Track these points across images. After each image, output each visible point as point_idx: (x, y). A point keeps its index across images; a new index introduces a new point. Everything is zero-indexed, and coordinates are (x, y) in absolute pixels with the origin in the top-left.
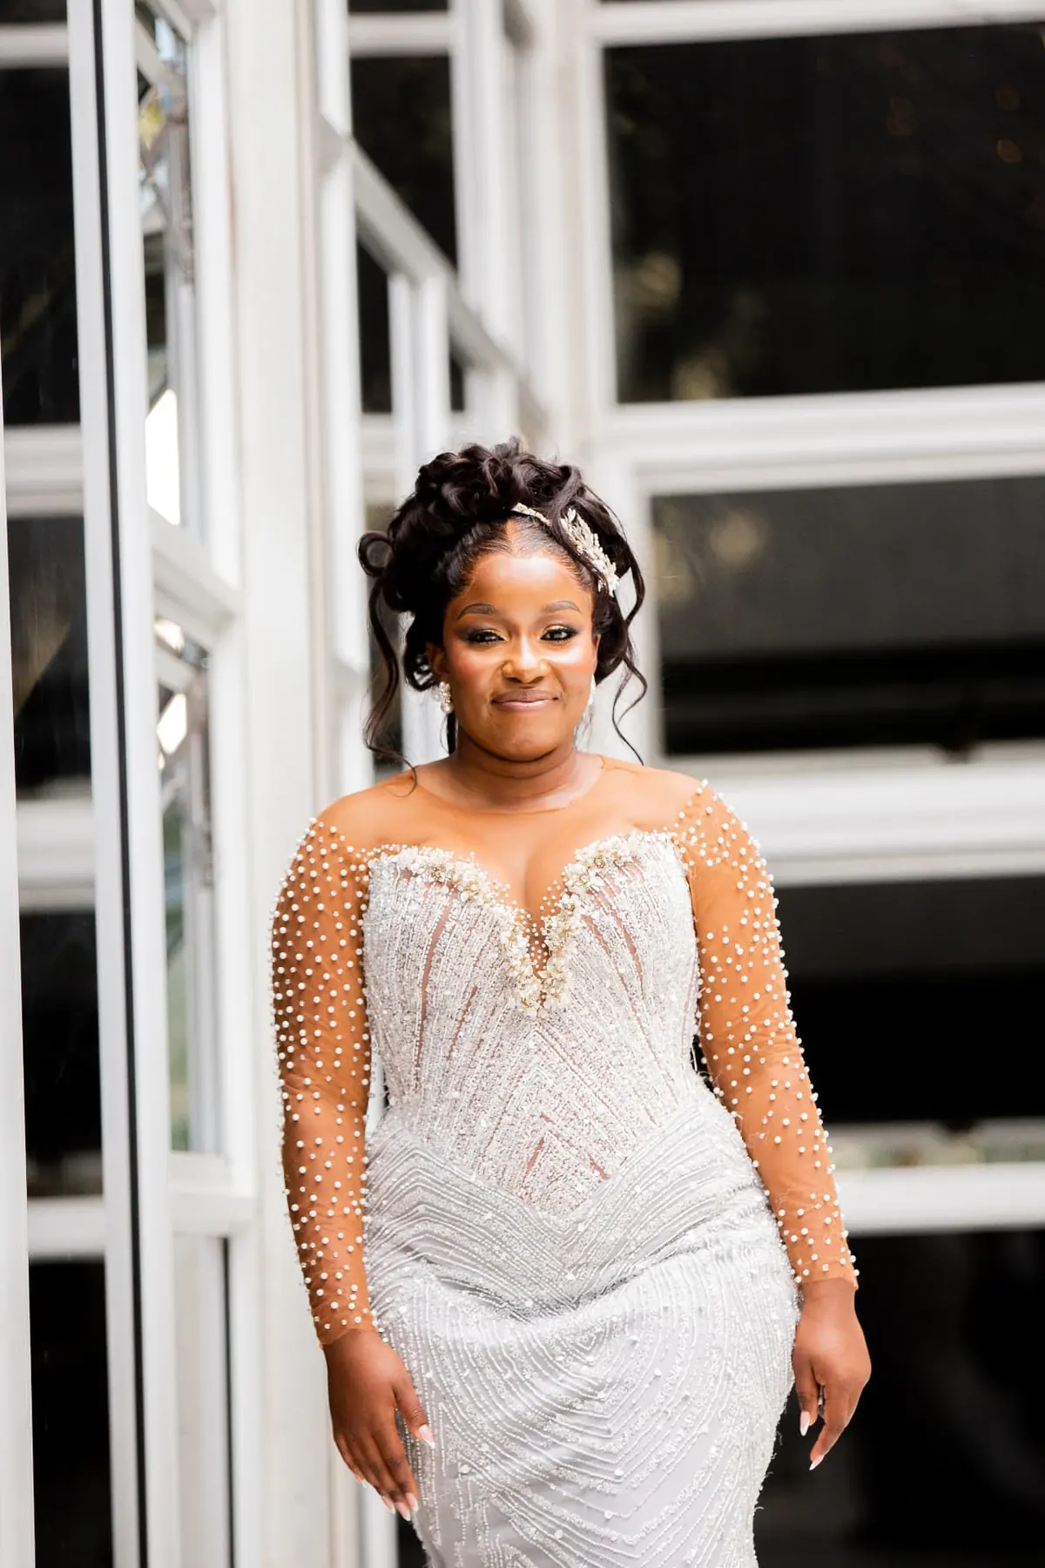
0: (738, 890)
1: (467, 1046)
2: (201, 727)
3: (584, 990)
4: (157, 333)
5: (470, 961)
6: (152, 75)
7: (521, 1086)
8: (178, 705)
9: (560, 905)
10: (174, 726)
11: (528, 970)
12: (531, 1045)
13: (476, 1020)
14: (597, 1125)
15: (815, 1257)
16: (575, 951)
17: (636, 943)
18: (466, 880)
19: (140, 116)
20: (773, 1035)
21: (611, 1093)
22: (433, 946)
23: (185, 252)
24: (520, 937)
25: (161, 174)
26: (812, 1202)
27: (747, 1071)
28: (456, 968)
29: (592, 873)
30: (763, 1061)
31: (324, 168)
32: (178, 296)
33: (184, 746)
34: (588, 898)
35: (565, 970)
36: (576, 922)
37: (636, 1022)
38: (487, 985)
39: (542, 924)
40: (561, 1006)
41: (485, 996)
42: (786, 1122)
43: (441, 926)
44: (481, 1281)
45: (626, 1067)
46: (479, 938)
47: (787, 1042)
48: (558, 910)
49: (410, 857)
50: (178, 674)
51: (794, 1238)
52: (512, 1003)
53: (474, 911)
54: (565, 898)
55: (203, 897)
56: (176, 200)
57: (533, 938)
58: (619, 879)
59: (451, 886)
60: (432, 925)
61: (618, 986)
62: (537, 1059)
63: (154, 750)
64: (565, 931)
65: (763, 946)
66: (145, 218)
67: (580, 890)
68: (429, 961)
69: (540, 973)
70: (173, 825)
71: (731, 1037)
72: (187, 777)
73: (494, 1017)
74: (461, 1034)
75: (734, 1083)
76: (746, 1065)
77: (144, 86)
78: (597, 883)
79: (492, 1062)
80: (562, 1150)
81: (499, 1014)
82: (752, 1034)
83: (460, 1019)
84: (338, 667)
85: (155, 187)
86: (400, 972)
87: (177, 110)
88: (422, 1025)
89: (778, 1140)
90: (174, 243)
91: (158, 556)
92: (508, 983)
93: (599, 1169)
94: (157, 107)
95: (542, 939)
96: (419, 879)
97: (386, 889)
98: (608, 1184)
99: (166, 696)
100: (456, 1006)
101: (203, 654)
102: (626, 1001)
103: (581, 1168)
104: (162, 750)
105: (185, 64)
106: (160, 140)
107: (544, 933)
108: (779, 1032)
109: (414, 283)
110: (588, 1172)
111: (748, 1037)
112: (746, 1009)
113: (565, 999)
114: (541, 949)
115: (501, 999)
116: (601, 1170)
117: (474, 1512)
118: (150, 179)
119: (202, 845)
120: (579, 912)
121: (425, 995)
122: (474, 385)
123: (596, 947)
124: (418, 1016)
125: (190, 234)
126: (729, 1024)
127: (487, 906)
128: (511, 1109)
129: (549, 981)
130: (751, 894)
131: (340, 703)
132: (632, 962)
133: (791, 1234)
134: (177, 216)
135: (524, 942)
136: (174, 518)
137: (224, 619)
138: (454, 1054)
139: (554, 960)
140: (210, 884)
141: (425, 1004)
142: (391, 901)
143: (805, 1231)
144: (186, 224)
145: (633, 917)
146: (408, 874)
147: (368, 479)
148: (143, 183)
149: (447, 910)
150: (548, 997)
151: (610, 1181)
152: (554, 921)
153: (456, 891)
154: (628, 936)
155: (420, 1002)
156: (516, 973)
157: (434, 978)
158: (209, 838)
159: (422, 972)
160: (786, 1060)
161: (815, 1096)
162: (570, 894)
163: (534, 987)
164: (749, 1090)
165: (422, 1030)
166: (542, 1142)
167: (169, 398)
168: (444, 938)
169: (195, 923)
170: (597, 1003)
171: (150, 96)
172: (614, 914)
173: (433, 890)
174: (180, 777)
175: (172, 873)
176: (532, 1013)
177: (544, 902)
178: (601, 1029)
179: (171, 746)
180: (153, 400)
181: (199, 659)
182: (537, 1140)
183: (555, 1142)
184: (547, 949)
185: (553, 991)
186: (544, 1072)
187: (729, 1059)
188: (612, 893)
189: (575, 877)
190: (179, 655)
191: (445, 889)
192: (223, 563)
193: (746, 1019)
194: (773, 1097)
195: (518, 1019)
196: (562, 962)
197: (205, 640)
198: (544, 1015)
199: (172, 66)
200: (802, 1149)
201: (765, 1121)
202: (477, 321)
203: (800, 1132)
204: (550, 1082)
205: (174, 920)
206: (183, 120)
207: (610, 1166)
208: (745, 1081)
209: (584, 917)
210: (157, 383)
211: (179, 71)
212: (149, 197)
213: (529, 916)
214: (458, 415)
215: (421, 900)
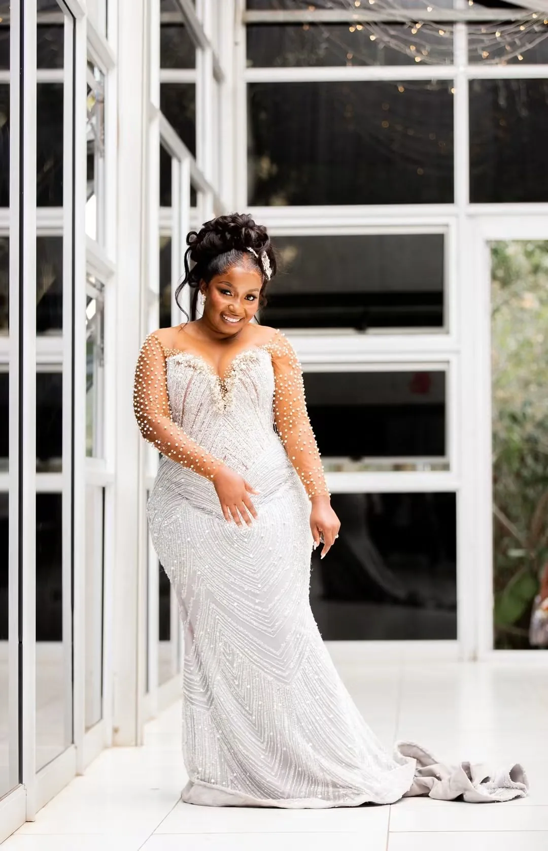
0: (290, 365)
1: (199, 424)
2: (101, 311)
3: (239, 404)
4: (90, 175)
5: (200, 394)
6: (92, 86)
7: (218, 438)
8: (93, 303)
9: (231, 375)
10: (92, 310)
11: (220, 398)
12: (221, 423)
13: (202, 415)
14: (245, 451)
15: (316, 488)
16: (236, 391)
17: (257, 387)
18: (199, 366)
19: (87, 100)
20: (300, 414)
21: (249, 440)
22: (187, 388)
23: (101, 147)
24: (217, 386)
25: (94, 120)
26: (314, 470)
27: (291, 426)
28: (195, 396)
29: (242, 363)
30: (296, 423)
31: (150, 120)
32: (98, 162)
33: (94, 317)
34: (241, 372)
35: (233, 397)
36: (236, 381)
37: (256, 415)
38: (206, 403)
39: (224, 381)
40: (231, 410)
41: (205, 407)
42: (305, 443)
43: (190, 382)
44: (205, 506)
45: (254, 431)
46: (204, 386)
47: (305, 417)
48: (230, 376)
49: (179, 357)
50: (94, 293)
51: (308, 482)
52: (215, 409)
53: (202, 376)
54: (233, 372)
55: (100, 370)
56: (98, 129)
57: (222, 386)
58: (251, 366)
59: (194, 367)
60: (187, 381)
61: (251, 403)
62: (223, 428)
63: (85, 318)
64: (232, 384)
65: (298, 384)
66: (88, 134)
67: (237, 369)
68: (186, 394)
69: (224, 398)
70: (90, 344)
71: (285, 414)
72: (96, 328)
73: (208, 414)
74: (196, 420)
75: (286, 430)
76: (291, 424)
77: (89, 90)
78: (244, 367)
79: (208, 429)
80: (232, 460)
81: (210, 413)
82: (293, 413)
83: (196, 414)
84: (149, 291)
85: (92, 124)
86: (176, 398)
87: (100, 98)
88: (182, 417)
89: (302, 449)
90: (97, 144)
91: (88, 252)
92: (213, 402)
93: (245, 466)
94: (93, 98)
95: (224, 386)
96: (182, 365)
97: (171, 368)
98: (248, 472)
99: (89, 300)
100: (195, 410)
101: (103, 286)
102: (253, 408)
103: (239, 466)
104: (87, 319)
105: (104, 83)
106: (94, 108)
107: (225, 384)
108: (302, 413)
109: (180, 161)
110: (241, 467)
111: (291, 414)
112: (291, 403)
113: (233, 406)
114: (224, 390)
115: (211, 408)
116: (246, 467)
117: (200, 589)
118: (90, 122)
119: (100, 351)
120: (238, 377)
121: (184, 406)
122: (200, 197)
123: (243, 389)
124: (181, 413)
125: (103, 141)
126: (285, 408)
127: (207, 375)
128: (215, 446)
129: (227, 401)
130: (294, 366)
131: (149, 304)
132: (256, 395)
133: (307, 481)
134: (99, 135)
135: (219, 388)
136: (94, 238)
137: (110, 274)
138: (194, 427)
139: (228, 393)
140: (102, 365)
141: (183, 409)
142: (173, 373)
143: (312, 480)
144: (102, 137)
145: (256, 378)
146: (178, 363)
147: (162, 228)
148: (88, 123)
149: (192, 376)
150: (227, 406)
151: (249, 470)
152: (228, 380)
153: (196, 369)
154: (254, 385)
155: (182, 408)
156: (216, 398)
157: (187, 400)
158: (103, 349)
159: (183, 398)
160: (304, 423)
161: (315, 436)
162: (234, 371)
163: (222, 403)
164: (292, 432)
165: (182, 418)
166: (225, 457)
167: (94, 197)
168: (191, 385)
169: (97, 379)
170: (243, 409)
171: (91, 93)
172: (250, 378)
173: (188, 369)
174: (93, 328)
175: (89, 362)
176: (221, 412)
177: (225, 373)
178: (245, 418)
179: (90, 317)
180: (88, 198)
181: (101, 288)
182: (224, 456)
183: (230, 457)
184: (226, 390)
185: (228, 404)
186: (226, 433)
187: (285, 422)
188: (249, 371)
189: (236, 365)
190: (94, 286)
191: (192, 369)
192: (110, 255)
193: (291, 407)
194: (300, 434)
195: (216, 415)
196: (232, 394)
197: (103, 281)
198: (225, 413)
199: (99, 83)
200: (310, 452)
201: (297, 443)
202: (201, 175)
203: (309, 446)
204: (228, 437)
205: (90, 378)
206: (103, 102)
207: (249, 464)
208: (290, 429)
209: (239, 379)
210: (90, 191)
211: (101, 85)
212: (89, 127)
213: (220, 378)
214: (193, 208)
215: (183, 372)
